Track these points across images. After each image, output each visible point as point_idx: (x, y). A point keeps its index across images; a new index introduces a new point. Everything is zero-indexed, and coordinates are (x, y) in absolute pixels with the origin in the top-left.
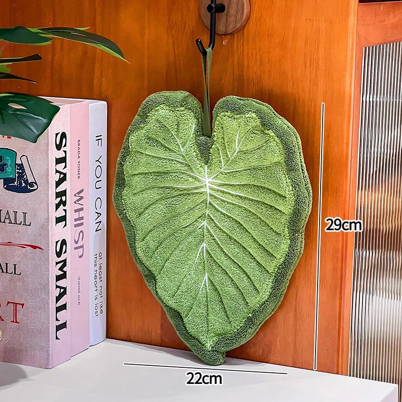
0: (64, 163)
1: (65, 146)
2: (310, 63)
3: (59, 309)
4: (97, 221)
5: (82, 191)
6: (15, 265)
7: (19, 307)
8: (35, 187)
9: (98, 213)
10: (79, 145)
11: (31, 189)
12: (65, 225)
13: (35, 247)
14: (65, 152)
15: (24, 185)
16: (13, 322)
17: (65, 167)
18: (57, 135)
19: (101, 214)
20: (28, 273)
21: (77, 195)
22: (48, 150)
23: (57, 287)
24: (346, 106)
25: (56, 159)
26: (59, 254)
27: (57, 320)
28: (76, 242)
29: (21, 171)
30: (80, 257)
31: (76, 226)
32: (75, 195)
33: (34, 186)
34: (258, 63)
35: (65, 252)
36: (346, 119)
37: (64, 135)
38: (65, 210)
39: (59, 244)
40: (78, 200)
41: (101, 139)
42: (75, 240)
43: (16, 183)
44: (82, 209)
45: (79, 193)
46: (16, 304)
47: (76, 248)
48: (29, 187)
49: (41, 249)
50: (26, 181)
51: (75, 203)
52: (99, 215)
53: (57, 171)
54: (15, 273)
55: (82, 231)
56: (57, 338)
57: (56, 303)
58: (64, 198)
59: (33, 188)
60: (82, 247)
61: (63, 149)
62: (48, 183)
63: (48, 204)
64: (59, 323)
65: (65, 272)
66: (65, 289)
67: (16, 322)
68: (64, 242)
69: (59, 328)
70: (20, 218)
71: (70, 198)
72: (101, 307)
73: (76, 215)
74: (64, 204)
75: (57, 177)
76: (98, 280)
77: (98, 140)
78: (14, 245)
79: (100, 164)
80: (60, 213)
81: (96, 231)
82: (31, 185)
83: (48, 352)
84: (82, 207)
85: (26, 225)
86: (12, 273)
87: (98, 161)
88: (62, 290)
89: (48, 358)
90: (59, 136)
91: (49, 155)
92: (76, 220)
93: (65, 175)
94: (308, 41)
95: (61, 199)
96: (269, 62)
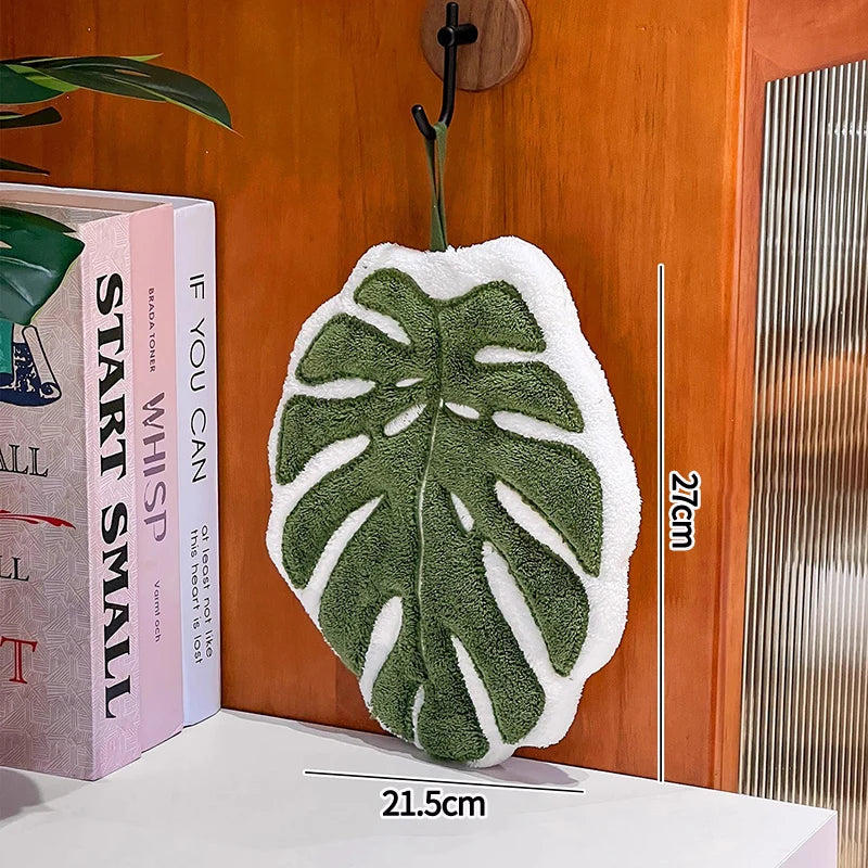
0: (119, 341)
1: (120, 303)
2: (647, 120)
3: (111, 654)
4: (196, 459)
5: (161, 397)
6: (16, 560)
7: (26, 649)
8: (56, 394)
9: (198, 442)
10: (152, 298)
11: (46, 397)
12: (124, 473)
13: (57, 522)
14: (120, 316)
15: (30, 388)
16: (15, 680)
17: (121, 348)
18: (100, 280)
19: (204, 444)
20: (43, 578)
21: (149, 406)
22: (81, 315)
23: (107, 606)
24: (725, 215)
25: (99, 332)
26: (109, 536)
27: (108, 676)
28: (149, 508)
29: (24, 359)
30: (159, 538)
31: (147, 473)
32: (145, 408)
33: (52, 392)
34: (536, 121)
35: (124, 530)
36: (724, 243)
37: (116, 281)
38: (122, 442)
39: (110, 513)
40: (151, 418)
41: (202, 283)
42: (146, 504)
43: (14, 384)
44: (161, 436)
45: (152, 403)
46: (20, 642)
47: (148, 521)
48: (42, 394)
49: (71, 526)
50: (36, 382)
51: (145, 423)
52: (200, 446)
53: (102, 359)
54: (16, 578)
55: (161, 484)
56: (109, 715)
57: (106, 640)
58: (118, 416)
59: (50, 396)
60: (163, 516)
61: (114, 310)
62: (83, 386)
63: (83, 431)
64: (111, 683)
65: (125, 575)
66: (125, 609)
67: (22, 681)
68: (121, 510)
69: (112, 693)
70: (25, 460)
71: (132, 414)
72: (209, 642)
73: (149, 450)
74: (120, 427)
75: (102, 372)
76: (200, 584)
77: (196, 285)
78: (13, 517)
79: (200, 337)
80: (112, 447)
81: (195, 480)
82: (47, 388)
83: (89, 744)
84: (160, 431)
85: (37, 474)
86: (10, 577)
87: (196, 330)
88: (118, 612)
89: (90, 759)
90: (106, 282)
91: (84, 325)
92: (147, 461)
93: (120, 365)
94: (643, 74)
95: (113, 418)
96: (558, 120)
